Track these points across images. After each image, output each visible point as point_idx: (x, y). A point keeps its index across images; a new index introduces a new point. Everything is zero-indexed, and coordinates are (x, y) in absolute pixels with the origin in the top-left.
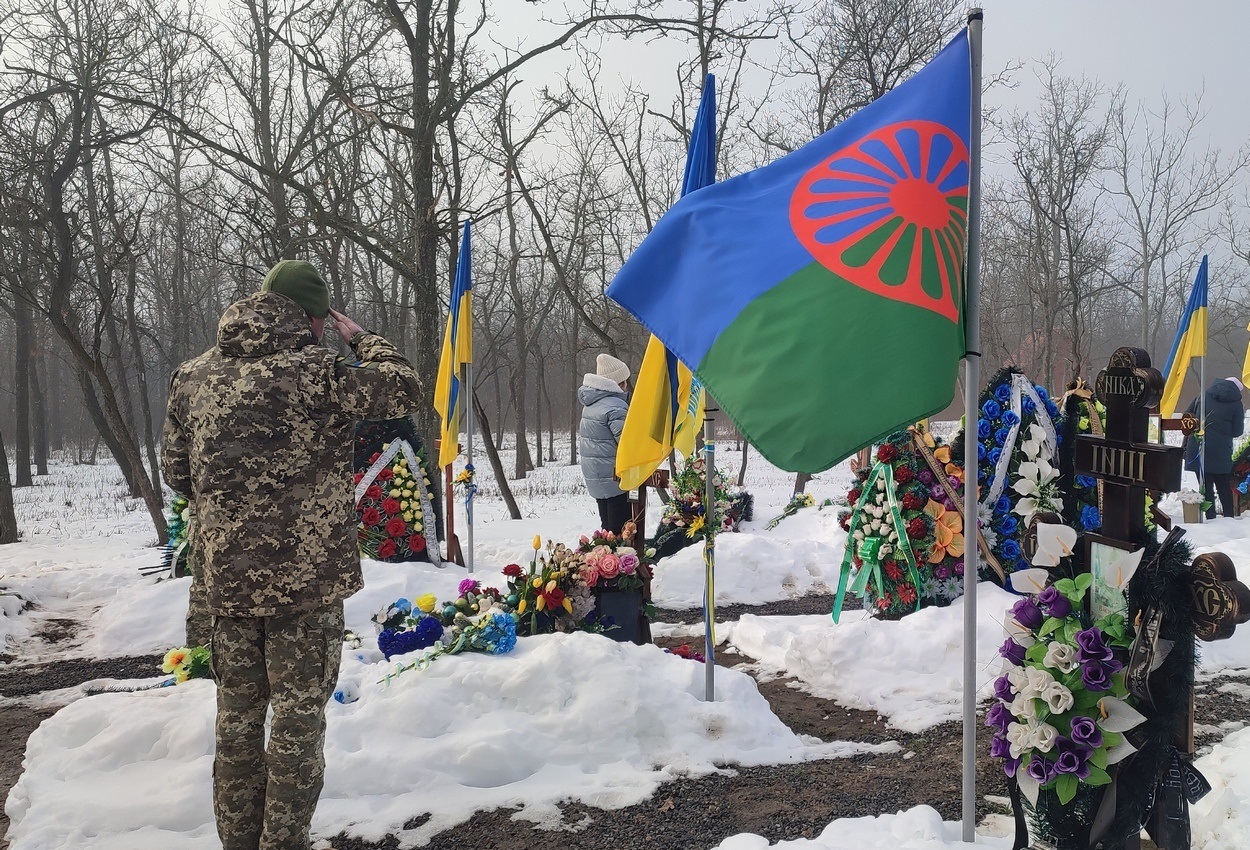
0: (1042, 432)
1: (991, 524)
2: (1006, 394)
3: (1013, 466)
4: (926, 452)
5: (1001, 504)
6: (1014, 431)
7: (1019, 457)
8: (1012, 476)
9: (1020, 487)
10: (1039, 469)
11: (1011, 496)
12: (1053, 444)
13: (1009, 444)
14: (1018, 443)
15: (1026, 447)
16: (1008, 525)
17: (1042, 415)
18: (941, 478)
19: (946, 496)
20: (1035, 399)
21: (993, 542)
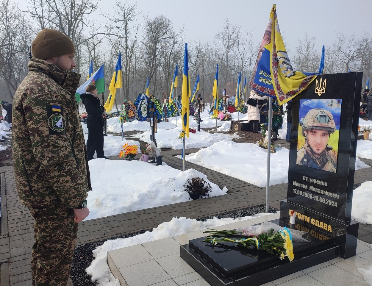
0: (145, 101)
1: (138, 113)
2: (141, 96)
3: (141, 105)
4: (129, 103)
5: (139, 110)
6: (141, 101)
7: (142, 104)
8: (141, 106)
9: (141, 108)
10: (144, 105)
11: (140, 109)
12: (147, 102)
13: (140, 102)
14: (142, 102)
15: (142, 103)
16: (140, 113)
17: (145, 99)
18: (131, 107)
19: (131, 109)
20: (145, 97)
21: (138, 115)
